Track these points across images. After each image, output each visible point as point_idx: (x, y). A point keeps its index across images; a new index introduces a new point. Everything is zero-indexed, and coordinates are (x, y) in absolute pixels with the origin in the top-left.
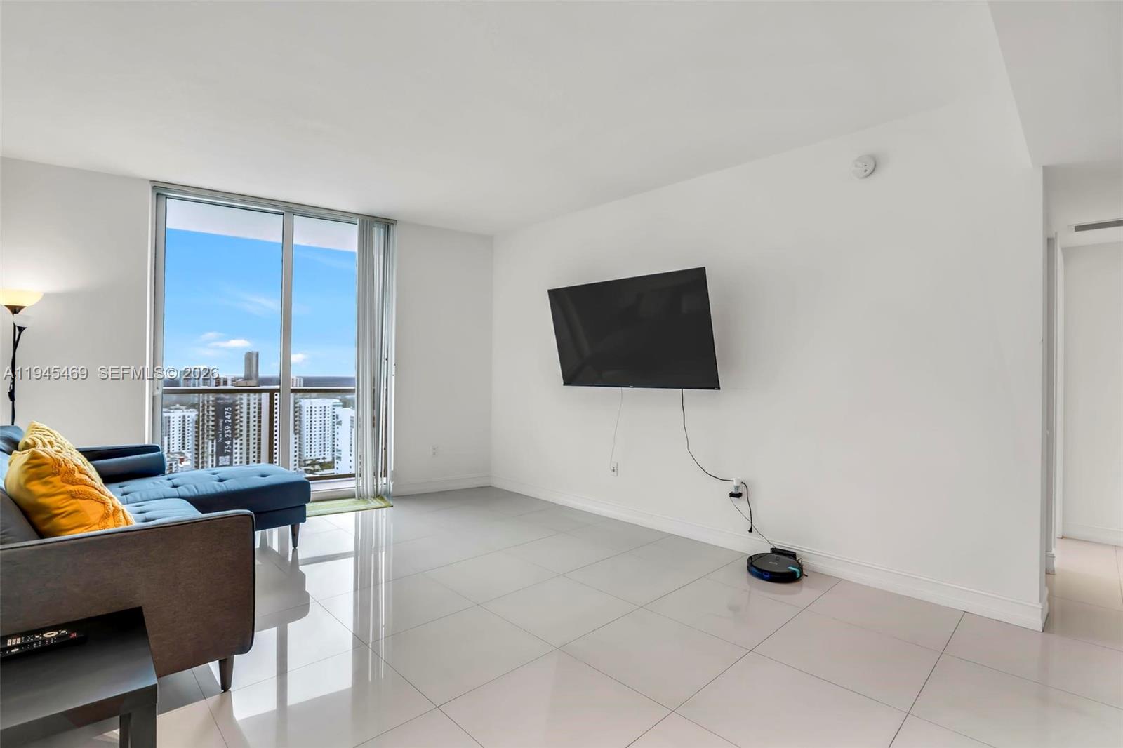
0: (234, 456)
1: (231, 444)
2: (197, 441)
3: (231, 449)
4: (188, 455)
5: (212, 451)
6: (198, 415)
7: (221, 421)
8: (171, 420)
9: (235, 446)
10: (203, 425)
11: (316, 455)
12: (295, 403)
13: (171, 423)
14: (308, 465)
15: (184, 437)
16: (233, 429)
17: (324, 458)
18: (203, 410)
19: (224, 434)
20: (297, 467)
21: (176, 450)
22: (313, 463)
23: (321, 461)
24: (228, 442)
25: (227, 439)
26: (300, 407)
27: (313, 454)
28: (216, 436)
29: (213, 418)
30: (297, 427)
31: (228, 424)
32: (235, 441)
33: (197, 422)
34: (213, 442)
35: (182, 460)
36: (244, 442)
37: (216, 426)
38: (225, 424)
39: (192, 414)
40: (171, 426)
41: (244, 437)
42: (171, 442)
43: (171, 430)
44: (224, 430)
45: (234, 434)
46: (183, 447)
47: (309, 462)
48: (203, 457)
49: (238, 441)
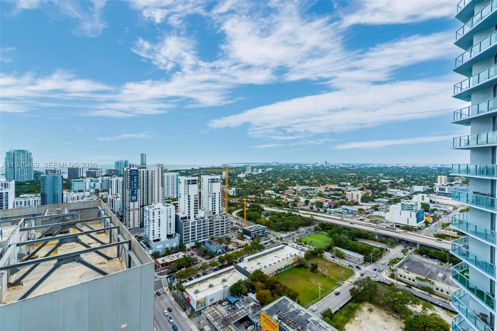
0: (138, 196)
1: (137, 191)
2: (123, 190)
3: (137, 193)
4: (119, 196)
5: (129, 194)
6: (123, 179)
7: (133, 182)
8: (112, 181)
9: (138, 192)
10: (125, 183)
11: (170, 195)
12: (162, 174)
13: (112, 183)
14: (167, 199)
15: (117, 188)
16: (137, 185)
17: (173, 197)
18: (125, 177)
19: (133, 187)
20: (163, 200)
21: (114, 194)
22: (169, 199)
23: (172, 198)
24: (135, 190)
25: (135, 189)
26: (164, 175)
27: (169, 195)
28: (131, 188)
29: (129, 181)
30: (163, 184)
31: (135, 183)
32: (138, 190)
33: (123, 182)
34: (129, 190)
35: (117, 198)
36: (142, 190)
37: (131, 184)
38: (134, 183)
39: (121, 179)
40: (112, 184)
41: (142, 188)
42: (112, 190)
43: (112, 185)
44: (134, 185)
45: (137, 187)
46: (117, 192)
47: (167, 198)
48: (125, 197)
49: (139, 190)
